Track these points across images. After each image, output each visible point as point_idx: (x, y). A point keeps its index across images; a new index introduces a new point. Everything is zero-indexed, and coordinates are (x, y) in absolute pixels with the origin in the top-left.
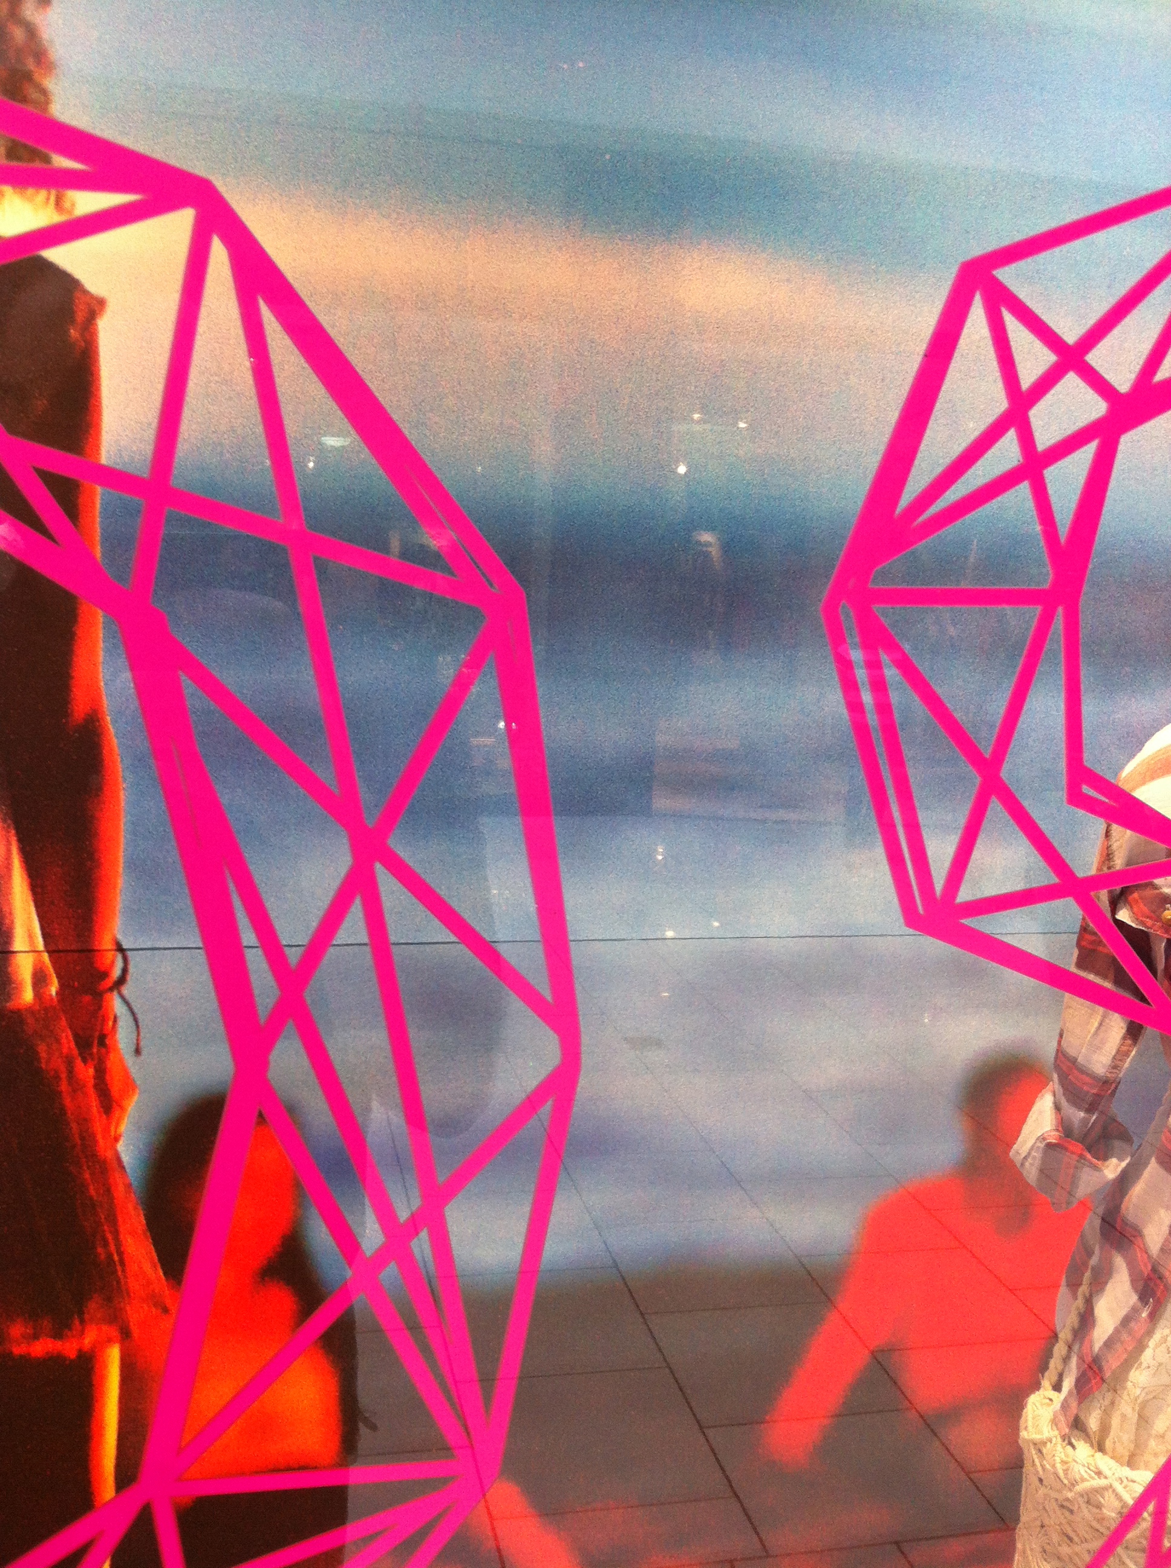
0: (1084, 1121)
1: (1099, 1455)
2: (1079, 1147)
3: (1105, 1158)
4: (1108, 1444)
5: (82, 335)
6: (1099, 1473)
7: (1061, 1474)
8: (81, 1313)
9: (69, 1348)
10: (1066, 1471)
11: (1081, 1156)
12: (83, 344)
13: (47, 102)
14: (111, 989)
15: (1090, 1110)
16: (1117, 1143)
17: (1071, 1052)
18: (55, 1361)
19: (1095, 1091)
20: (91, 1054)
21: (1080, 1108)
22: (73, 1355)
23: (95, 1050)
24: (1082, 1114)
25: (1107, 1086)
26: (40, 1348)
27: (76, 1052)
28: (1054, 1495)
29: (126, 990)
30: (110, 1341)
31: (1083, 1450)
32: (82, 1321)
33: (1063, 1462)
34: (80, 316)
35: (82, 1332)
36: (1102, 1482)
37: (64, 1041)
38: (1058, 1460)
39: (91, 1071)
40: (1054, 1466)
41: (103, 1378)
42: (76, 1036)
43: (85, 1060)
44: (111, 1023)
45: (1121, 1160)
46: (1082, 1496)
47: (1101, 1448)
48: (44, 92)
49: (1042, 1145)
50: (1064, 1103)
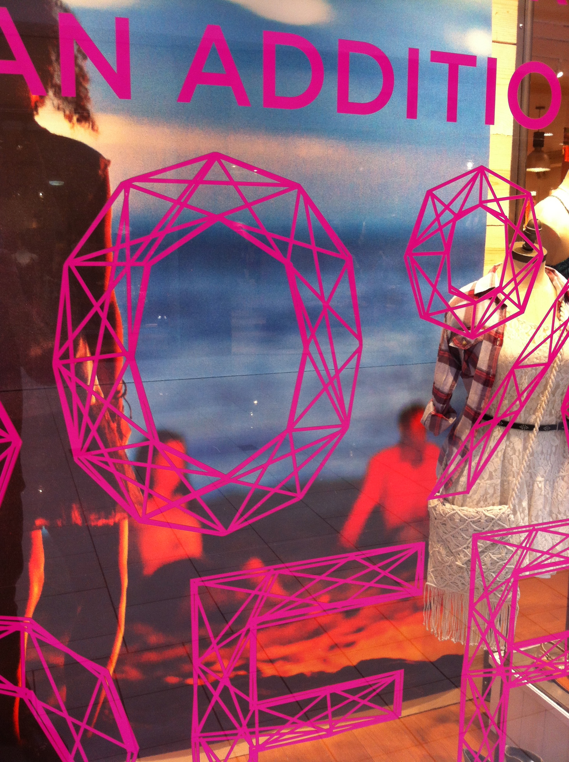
0: (442, 407)
1: (453, 506)
2: (441, 415)
3: (449, 418)
4: (455, 503)
5: (103, 173)
6: (453, 510)
7: (442, 514)
8: (114, 509)
9: (111, 522)
10: (443, 512)
11: (442, 417)
12: (104, 176)
13: (88, 92)
14: (121, 397)
15: (444, 404)
16: (452, 414)
17: (438, 387)
18: (106, 527)
19: (445, 398)
20: (115, 420)
21: (441, 404)
22: (112, 524)
23: (117, 418)
24: (442, 405)
25: (449, 396)
26: (101, 522)
27: (110, 419)
28: (440, 521)
29: (126, 397)
30: (124, 518)
31: (448, 505)
32: (115, 512)
33: (442, 510)
34: (102, 166)
35: (115, 516)
36: (455, 512)
37: (106, 415)
38: (440, 509)
39: (116, 425)
40: (440, 512)
41: (123, 531)
42: (110, 414)
43: (113, 422)
44: (122, 409)
45: (454, 418)
46: (448, 518)
47: (453, 504)
48: (86, 89)
49: (430, 416)
50: (436, 403)
